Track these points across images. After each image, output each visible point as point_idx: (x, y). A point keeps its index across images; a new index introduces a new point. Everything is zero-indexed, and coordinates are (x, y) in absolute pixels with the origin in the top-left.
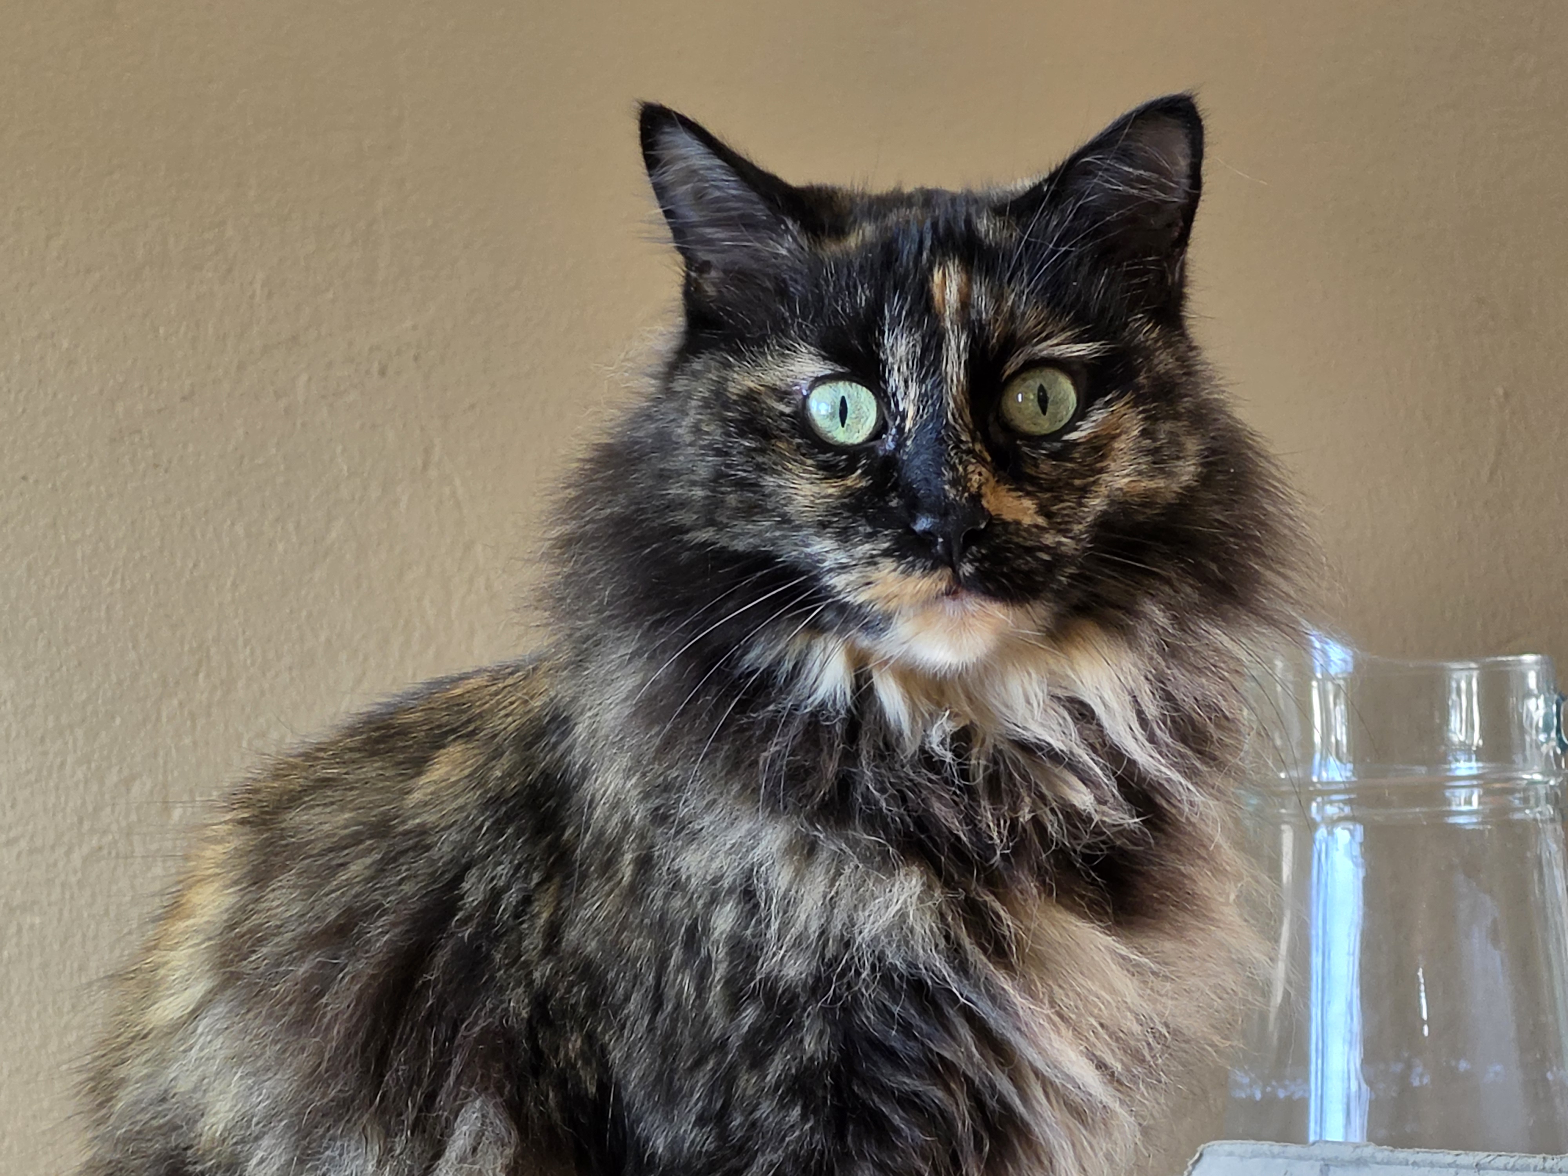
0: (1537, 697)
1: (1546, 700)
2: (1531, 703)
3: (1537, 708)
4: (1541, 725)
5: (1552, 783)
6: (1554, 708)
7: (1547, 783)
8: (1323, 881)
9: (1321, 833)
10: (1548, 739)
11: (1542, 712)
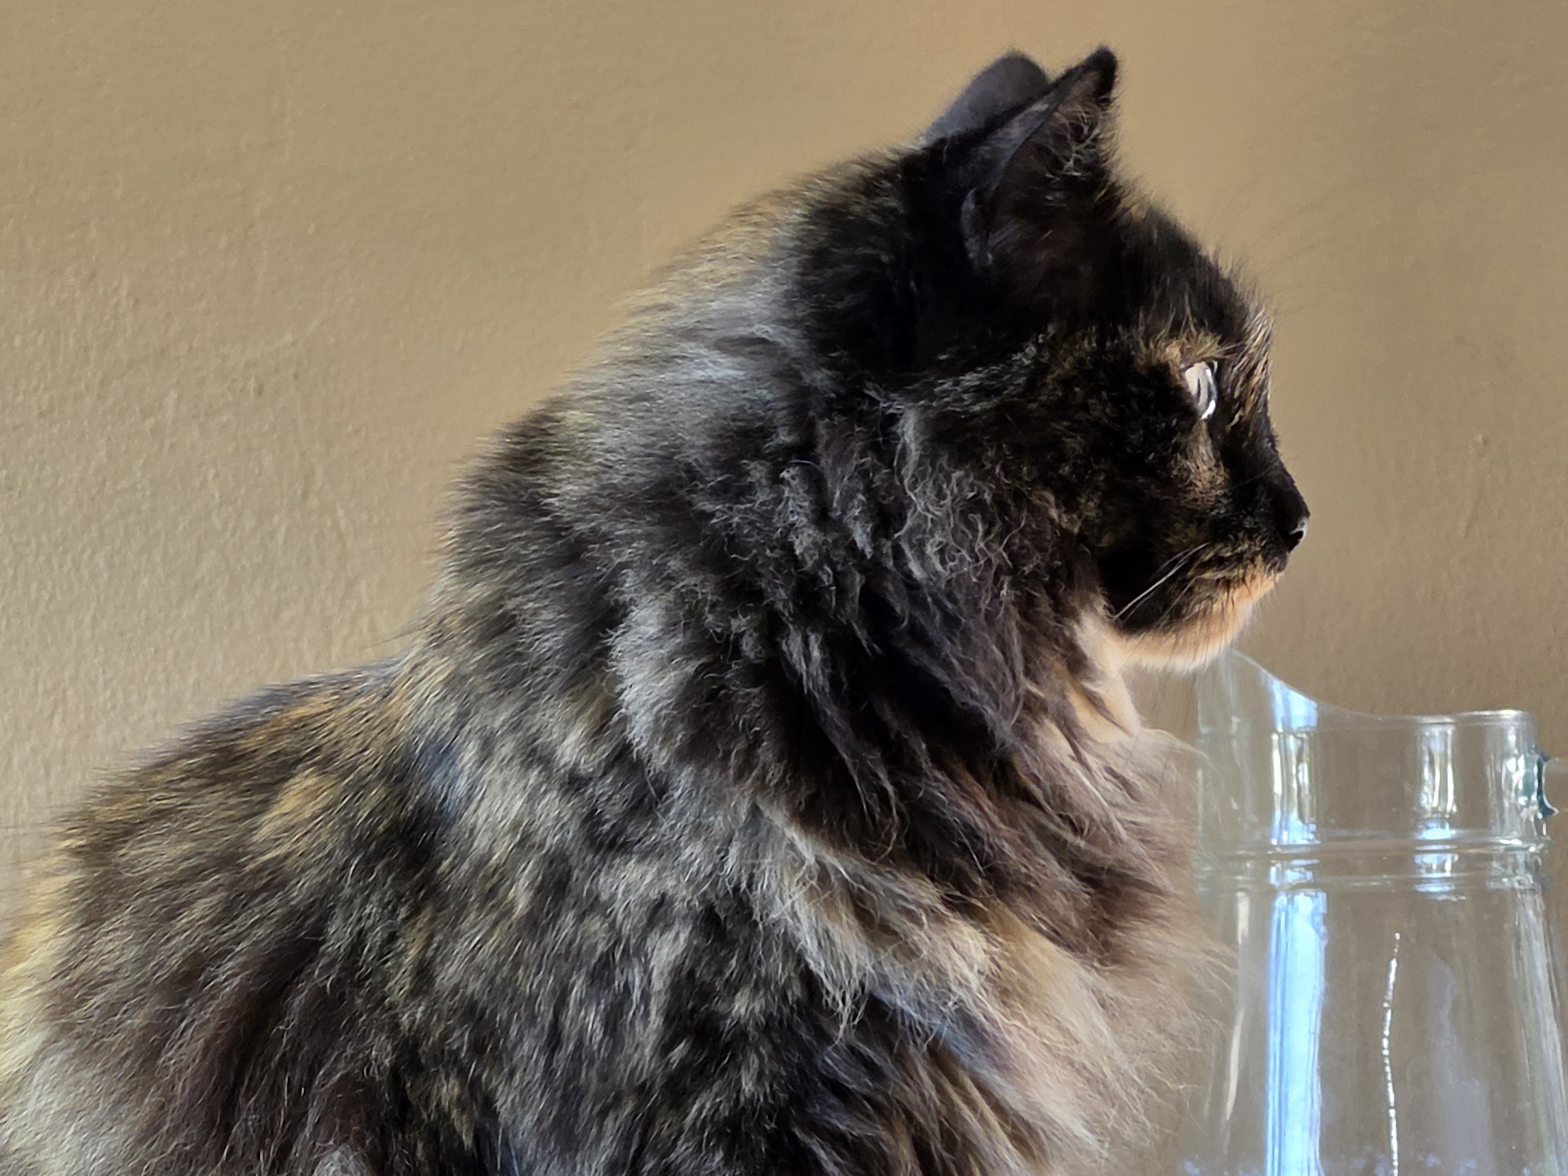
0: (1517, 757)
1: (1526, 760)
2: (1510, 764)
3: (1517, 769)
4: (1521, 787)
5: (1532, 849)
6: (1536, 769)
7: (1527, 849)
8: (1282, 952)
9: (1281, 900)
10: (1529, 803)
11: (1522, 772)
